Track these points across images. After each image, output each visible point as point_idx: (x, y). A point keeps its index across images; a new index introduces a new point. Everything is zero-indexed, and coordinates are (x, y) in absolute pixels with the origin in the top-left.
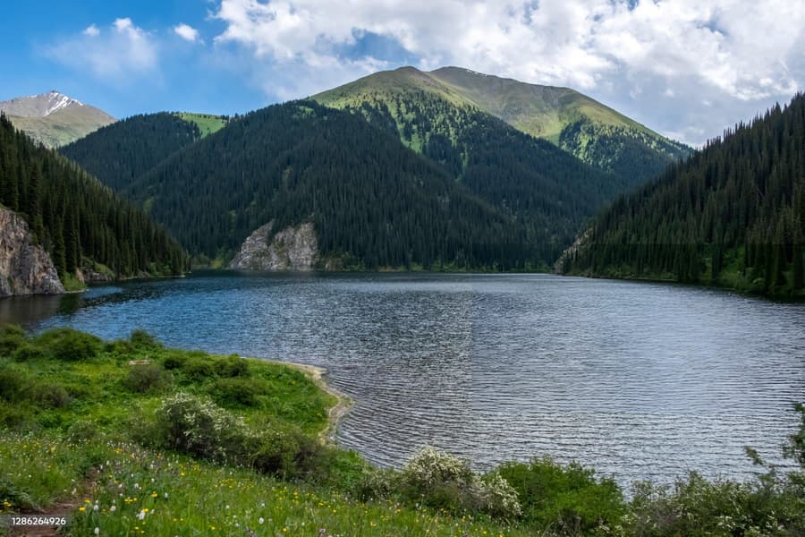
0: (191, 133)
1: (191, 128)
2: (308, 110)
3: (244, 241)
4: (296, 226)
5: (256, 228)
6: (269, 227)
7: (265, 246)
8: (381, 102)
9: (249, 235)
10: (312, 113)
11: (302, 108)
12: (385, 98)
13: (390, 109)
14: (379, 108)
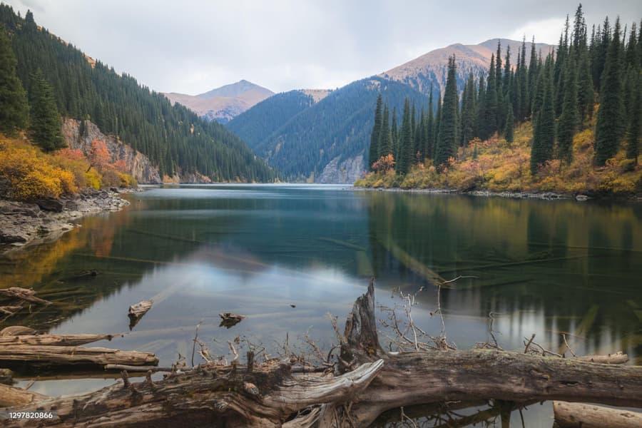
0: (308, 102)
1: (310, 99)
2: (377, 83)
3: (325, 167)
4: (354, 158)
5: (332, 159)
6: (338, 158)
7: (335, 170)
8: (432, 72)
9: (328, 163)
10: (379, 85)
11: (372, 82)
12: (435, 69)
13: (437, 77)
14: (430, 76)
